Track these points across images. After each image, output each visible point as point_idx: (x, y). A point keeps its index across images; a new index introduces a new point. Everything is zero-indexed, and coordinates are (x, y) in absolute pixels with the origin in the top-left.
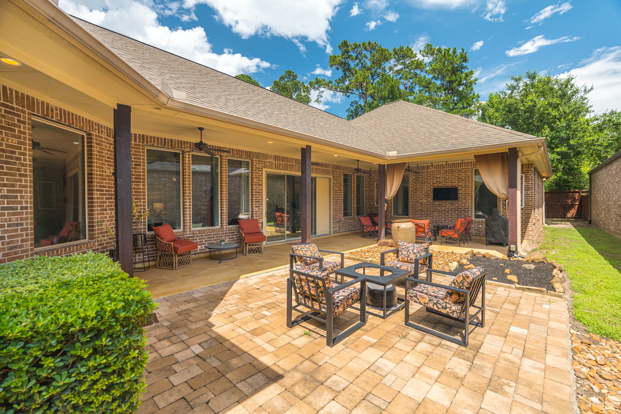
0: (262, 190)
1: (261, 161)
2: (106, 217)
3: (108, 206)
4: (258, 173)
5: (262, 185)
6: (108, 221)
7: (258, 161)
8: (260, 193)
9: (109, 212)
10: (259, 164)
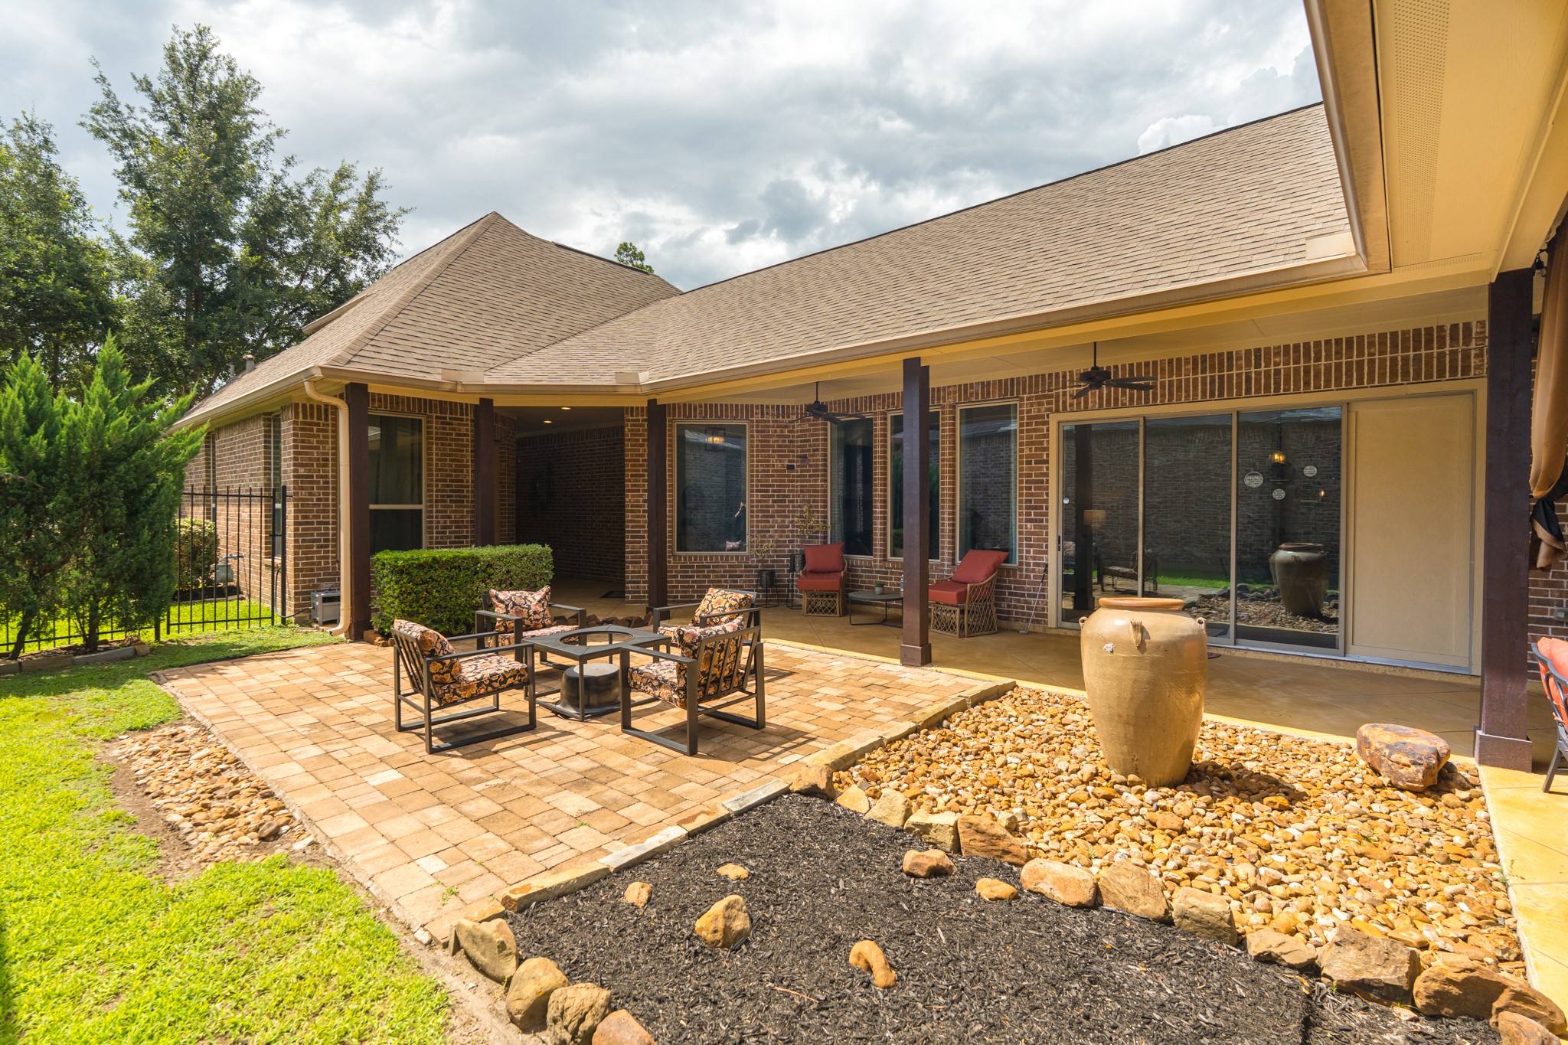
0: (1047, 475)
1: (1045, 397)
2: (773, 527)
3: (777, 511)
4: (1035, 430)
5: (1047, 462)
6: (776, 531)
7: (1037, 398)
8: (1041, 484)
9: (779, 519)
10: (1040, 404)
